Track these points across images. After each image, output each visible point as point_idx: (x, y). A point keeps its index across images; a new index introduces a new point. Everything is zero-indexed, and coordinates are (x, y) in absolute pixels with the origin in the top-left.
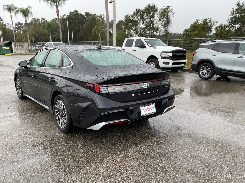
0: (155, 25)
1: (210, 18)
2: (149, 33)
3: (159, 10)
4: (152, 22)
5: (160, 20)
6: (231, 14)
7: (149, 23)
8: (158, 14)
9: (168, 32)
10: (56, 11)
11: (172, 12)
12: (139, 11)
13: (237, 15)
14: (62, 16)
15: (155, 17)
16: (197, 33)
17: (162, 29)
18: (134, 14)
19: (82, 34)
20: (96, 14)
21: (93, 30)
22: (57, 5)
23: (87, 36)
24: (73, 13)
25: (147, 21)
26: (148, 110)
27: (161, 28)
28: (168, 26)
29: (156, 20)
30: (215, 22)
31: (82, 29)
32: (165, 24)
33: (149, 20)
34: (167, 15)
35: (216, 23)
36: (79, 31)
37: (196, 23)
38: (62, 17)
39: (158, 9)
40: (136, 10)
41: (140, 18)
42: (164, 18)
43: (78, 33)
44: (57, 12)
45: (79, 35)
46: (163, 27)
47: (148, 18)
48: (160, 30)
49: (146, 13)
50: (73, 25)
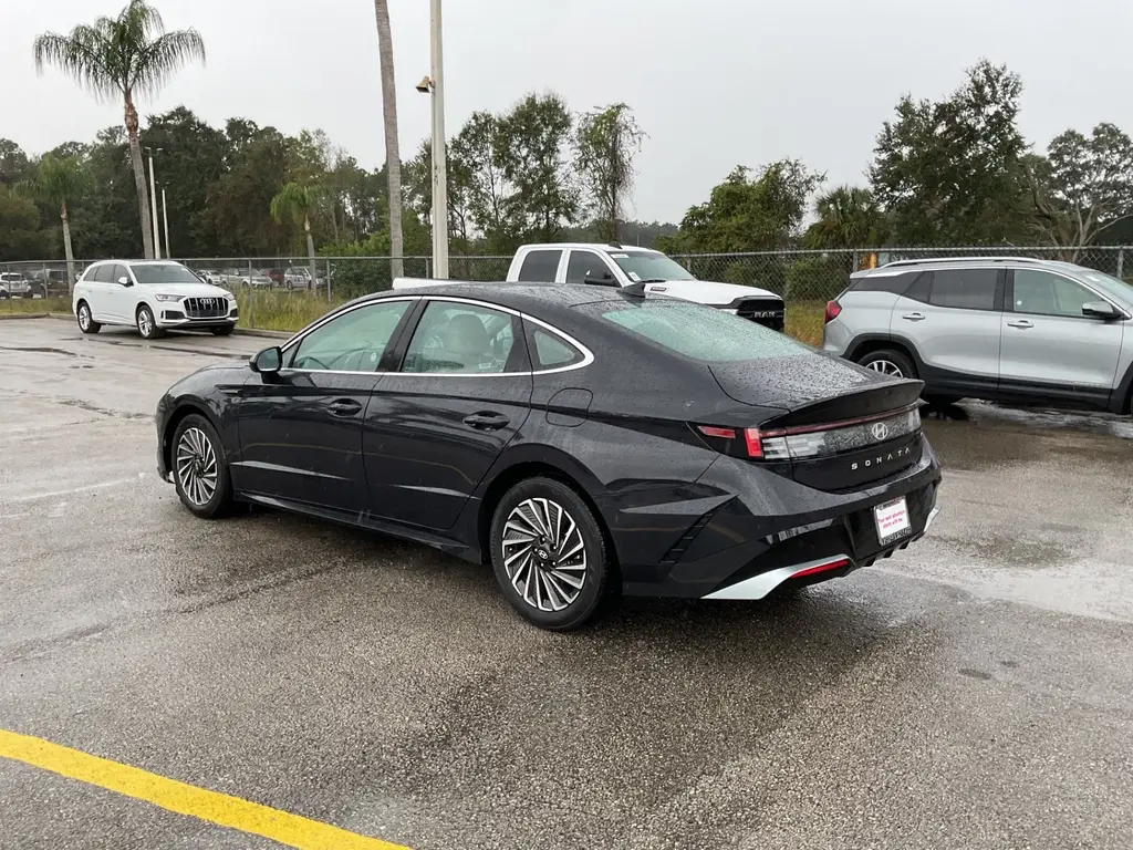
0: (560, 188)
1: (793, 163)
2: (538, 219)
3: (576, 124)
4: (549, 171)
5: (582, 164)
6: (878, 146)
7: (533, 179)
8: (572, 141)
9: (618, 217)
10: (123, 112)
11: (634, 131)
12: (487, 122)
13: (905, 151)
14: (105, 134)
15: (558, 151)
16: (741, 222)
17: (593, 205)
18: (464, 134)
19: (214, 218)
21: (275, 201)
22: (126, 85)
23: (240, 231)
25: (524, 169)
27: (590, 202)
28: (618, 193)
29: (566, 166)
30: (812, 177)
31: (216, 198)
32: (605, 181)
33: (535, 164)
34: (614, 144)
35: (816, 183)
36: (198, 205)
37: (736, 183)
39: (573, 115)
40: (475, 117)
41: (494, 152)
42: (599, 156)
43: (192, 214)
44: (129, 120)
45: (197, 225)
46: (597, 195)
47: (528, 156)
48: (584, 210)
49: (522, 132)
50: (169, 177)
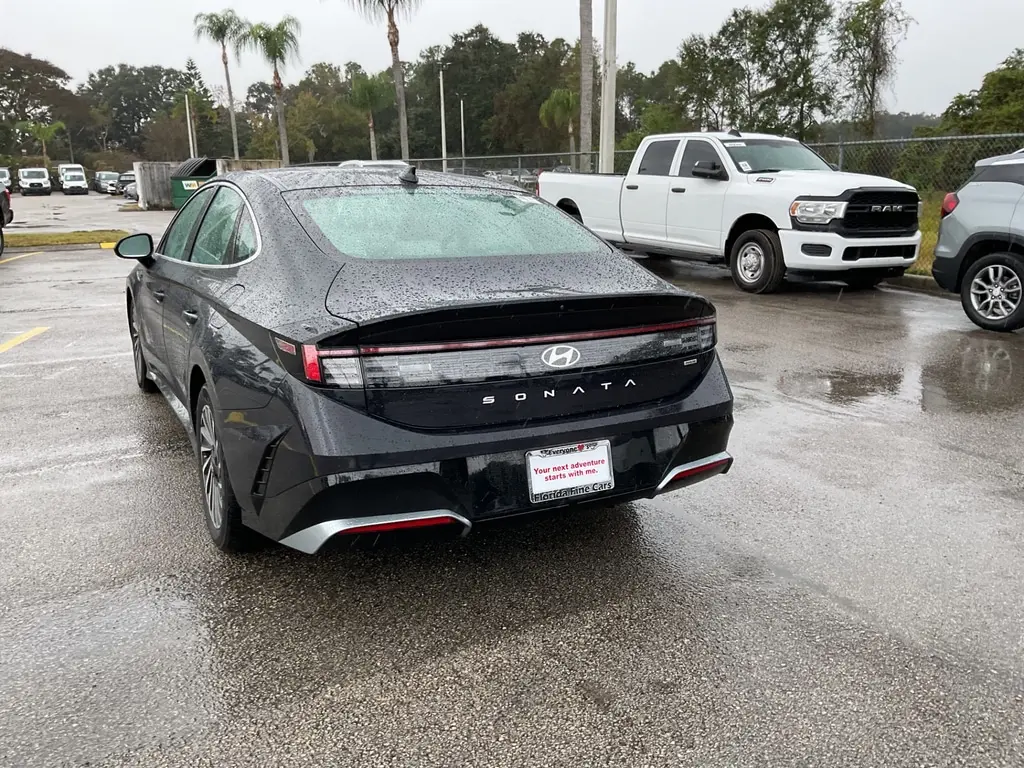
0: (815, 80)
2: (791, 113)
3: (838, 13)
4: (805, 64)
5: (840, 55)
7: (789, 72)
8: (831, 31)
9: (877, 109)
10: (387, 30)
11: (900, 18)
12: (747, 18)
14: (426, 53)
15: (816, 43)
16: (1013, 110)
17: (848, 97)
18: (723, 32)
19: (500, 124)
20: (563, 40)
21: (544, 106)
22: (389, 6)
23: (520, 135)
24: (467, 36)
25: (780, 63)
26: (571, 475)
27: (847, 94)
28: (878, 84)
29: (824, 58)
31: (502, 107)
32: (863, 74)
33: (790, 57)
34: (876, 32)
36: (487, 113)
37: (1014, 68)
38: (428, 57)
39: (836, 5)
40: (735, 15)
41: (751, 48)
42: (859, 45)
43: (483, 121)
44: (391, 37)
45: (487, 131)
46: (854, 87)
47: (784, 49)
48: (840, 102)
49: (780, 26)
50: (466, 89)
